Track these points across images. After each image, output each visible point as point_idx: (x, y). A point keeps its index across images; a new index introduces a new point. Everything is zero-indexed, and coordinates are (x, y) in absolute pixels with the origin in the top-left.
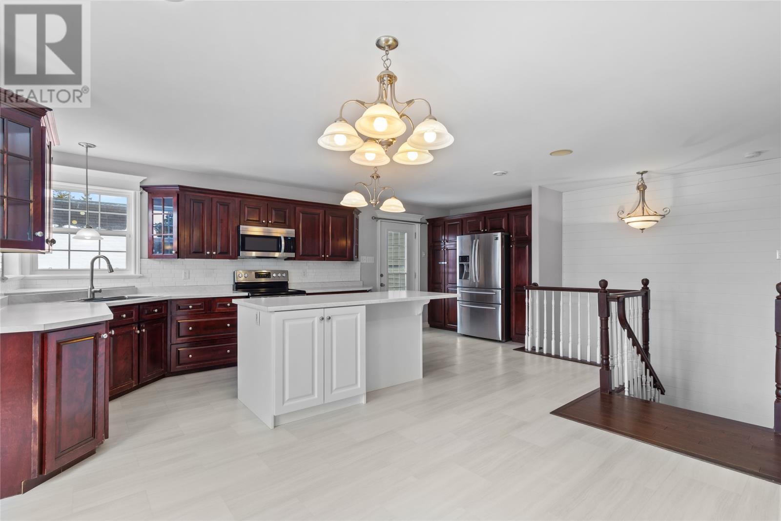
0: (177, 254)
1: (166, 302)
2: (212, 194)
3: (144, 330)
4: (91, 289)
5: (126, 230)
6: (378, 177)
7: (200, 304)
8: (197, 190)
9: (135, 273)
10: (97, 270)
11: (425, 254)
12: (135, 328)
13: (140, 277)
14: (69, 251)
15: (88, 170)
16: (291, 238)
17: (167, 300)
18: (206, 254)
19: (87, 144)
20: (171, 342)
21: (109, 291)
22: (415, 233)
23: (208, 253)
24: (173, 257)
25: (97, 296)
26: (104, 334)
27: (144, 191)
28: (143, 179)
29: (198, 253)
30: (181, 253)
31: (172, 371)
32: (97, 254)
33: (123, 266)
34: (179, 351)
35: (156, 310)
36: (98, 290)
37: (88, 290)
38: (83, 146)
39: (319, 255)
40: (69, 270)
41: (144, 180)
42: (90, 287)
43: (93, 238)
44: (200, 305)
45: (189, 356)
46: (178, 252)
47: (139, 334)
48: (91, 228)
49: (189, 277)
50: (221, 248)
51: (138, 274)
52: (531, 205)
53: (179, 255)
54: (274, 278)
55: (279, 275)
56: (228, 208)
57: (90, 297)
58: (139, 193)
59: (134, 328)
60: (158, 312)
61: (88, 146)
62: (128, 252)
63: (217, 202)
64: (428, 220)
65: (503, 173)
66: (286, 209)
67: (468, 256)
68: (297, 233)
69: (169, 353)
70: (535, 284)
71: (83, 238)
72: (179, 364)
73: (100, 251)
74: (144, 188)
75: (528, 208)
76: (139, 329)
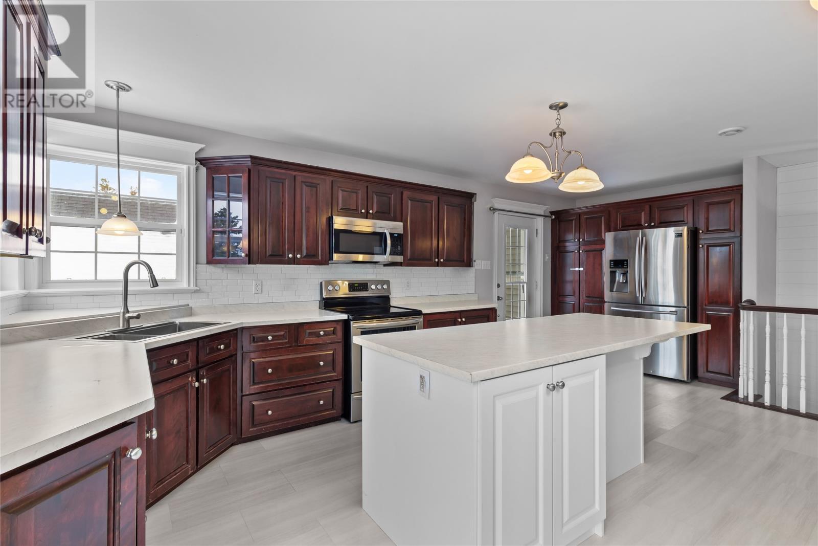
0: (247, 258)
1: (235, 332)
2: (295, 170)
3: (205, 381)
4: (124, 314)
5: (176, 223)
6: (563, 133)
7: (282, 333)
8: (275, 164)
9: (189, 285)
10: (134, 281)
11: (548, 258)
12: (192, 378)
13: (196, 291)
14: (96, 252)
15: (120, 131)
16: (398, 234)
17: (236, 329)
18: (287, 258)
19: (118, 83)
20: (242, 392)
21: (151, 314)
22: (537, 230)
23: (290, 256)
24: (242, 262)
25: (134, 324)
26: (134, 449)
27: (202, 167)
28: (199, 148)
29: (277, 258)
30: (255, 258)
31: (243, 437)
32: (135, 258)
33: (172, 275)
34: (253, 405)
35: (222, 347)
36: (135, 315)
37: (119, 313)
38: (112, 87)
39: (431, 260)
40: (96, 281)
41: (201, 150)
42: (122, 311)
43: (127, 233)
44: (283, 335)
45: (267, 412)
46: (249, 255)
47: (197, 388)
48: (125, 216)
49: (262, 291)
50: (307, 249)
51: (193, 287)
52: (741, 186)
53: (251, 258)
54: (373, 291)
55: (379, 287)
56: (317, 190)
57: (123, 326)
58: (195, 169)
59: (190, 378)
60: (225, 348)
61: (121, 88)
62: (178, 254)
63: (302, 182)
64: (552, 213)
65: (738, 131)
66: (391, 195)
67: (627, 261)
68: (405, 227)
69: (239, 408)
70: (751, 302)
71: (111, 233)
72: (254, 425)
73: (139, 253)
74: (202, 161)
75: (737, 191)
76: (198, 380)
